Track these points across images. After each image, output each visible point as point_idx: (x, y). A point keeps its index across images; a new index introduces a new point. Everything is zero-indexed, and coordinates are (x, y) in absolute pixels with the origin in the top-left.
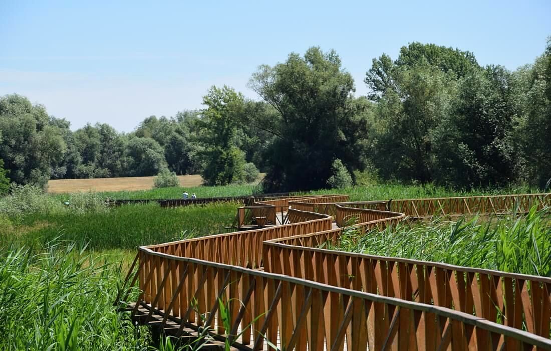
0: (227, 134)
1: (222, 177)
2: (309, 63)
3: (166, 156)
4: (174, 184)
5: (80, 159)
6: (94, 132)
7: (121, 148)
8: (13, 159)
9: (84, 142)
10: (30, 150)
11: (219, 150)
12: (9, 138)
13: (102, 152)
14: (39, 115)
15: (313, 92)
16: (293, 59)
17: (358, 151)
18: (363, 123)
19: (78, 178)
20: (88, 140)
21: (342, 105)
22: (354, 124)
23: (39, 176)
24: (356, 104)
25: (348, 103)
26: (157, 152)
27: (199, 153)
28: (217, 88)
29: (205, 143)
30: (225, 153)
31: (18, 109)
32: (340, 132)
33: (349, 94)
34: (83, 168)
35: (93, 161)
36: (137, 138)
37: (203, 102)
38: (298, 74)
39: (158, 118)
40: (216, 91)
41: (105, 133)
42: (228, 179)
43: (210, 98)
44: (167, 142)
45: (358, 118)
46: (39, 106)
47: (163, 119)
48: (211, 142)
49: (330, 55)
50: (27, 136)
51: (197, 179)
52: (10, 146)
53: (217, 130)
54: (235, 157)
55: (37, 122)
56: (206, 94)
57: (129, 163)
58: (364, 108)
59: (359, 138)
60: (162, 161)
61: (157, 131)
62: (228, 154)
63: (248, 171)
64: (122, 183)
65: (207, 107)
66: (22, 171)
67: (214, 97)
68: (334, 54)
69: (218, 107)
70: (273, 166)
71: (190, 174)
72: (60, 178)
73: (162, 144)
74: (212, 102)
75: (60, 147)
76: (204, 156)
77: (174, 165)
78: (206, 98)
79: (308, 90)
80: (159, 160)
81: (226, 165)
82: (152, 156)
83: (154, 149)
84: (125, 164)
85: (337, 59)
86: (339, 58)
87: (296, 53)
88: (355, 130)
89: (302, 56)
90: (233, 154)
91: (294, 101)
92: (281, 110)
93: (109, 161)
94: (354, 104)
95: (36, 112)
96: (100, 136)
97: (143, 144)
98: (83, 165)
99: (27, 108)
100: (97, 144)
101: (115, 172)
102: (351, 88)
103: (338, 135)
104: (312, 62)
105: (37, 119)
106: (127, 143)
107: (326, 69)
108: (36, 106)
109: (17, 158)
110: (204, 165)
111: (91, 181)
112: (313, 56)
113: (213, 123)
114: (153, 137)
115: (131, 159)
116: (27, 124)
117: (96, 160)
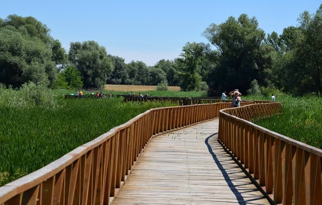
0: (193, 66)
1: (189, 87)
2: (240, 23)
3: (167, 77)
4: (166, 90)
5: (128, 76)
6: (135, 64)
7: (147, 72)
8: (87, 72)
9: (130, 69)
10: (96, 68)
11: (188, 74)
12: (86, 61)
13: (139, 74)
14: (102, 51)
15: (241, 39)
16: (231, 19)
17: (265, 75)
18: (269, 59)
19: (127, 84)
20: (132, 68)
21: (258, 48)
22: (264, 59)
23: (99, 81)
24: (266, 48)
25: (261, 47)
26: (163, 75)
27: (179, 75)
28: (190, 43)
29: (182, 70)
30: (191, 76)
31: (92, 48)
32: (256, 64)
33: (262, 42)
34: (129, 80)
35: (134, 77)
36: (154, 68)
37: (182, 50)
38: (232, 29)
39: (166, 60)
40: (189, 45)
41: (140, 66)
42: (192, 88)
43: (186, 48)
44: (168, 71)
45: (266, 56)
46: (102, 47)
47: (168, 61)
48: (184, 70)
49: (252, 20)
50: (95, 61)
51: (178, 88)
52: (86, 65)
53: (188, 64)
54: (196, 78)
55: (100, 55)
56: (185, 46)
57: (150, 79)
58: (270, 50)
59: (265, 68)
60: (165, 79)
61: (164, 66)
62: (193, 76)
63: (203, 85)
64: (145, 88)
65: (184, 52)
66: (91, 78)
67: (188, 48)
68: (254, 19)
69: (190, 53)
70: (214, 82)
71: (177, 86)
72: (118, 84)
73: (165, 72)
74: (187, 50)
75: (110, 67)
76: (181, 77)
77: (170, 82)
78: (184, 48)
79: (238, 39)
80: (164, 79)
81: (191, 82)
82: (161, 77)
83: (162, 74)
84: (149, 80)
85: (256, 22)
86: (257, 22)
87: (233, 17)
88: (264, 63)
89: (236, 19)
90: (196, 76)
91: (229, 45)
92: (221, 50)
93: (141, 78)
94: (265, 48)
95: (100, 50)
96: (138, 67)
97: (157, 71)
98: (129, 79)
99: (97, 48)
100: (136, 70)
101: (143, 83)
102: (263, 38)
103: (254, 66)
104: (242, 23)
105: (101, 53)
106: (150, 71)
107: (249, 27)
108: (101, 47)
109: (89, 71)
110: (182, 81)
111: (133, 86)
112: (243, 19)
113: (187, 60)
114: (162, 69)
115: (151, 77)
116: (95, 55)
117: (135, 77)
